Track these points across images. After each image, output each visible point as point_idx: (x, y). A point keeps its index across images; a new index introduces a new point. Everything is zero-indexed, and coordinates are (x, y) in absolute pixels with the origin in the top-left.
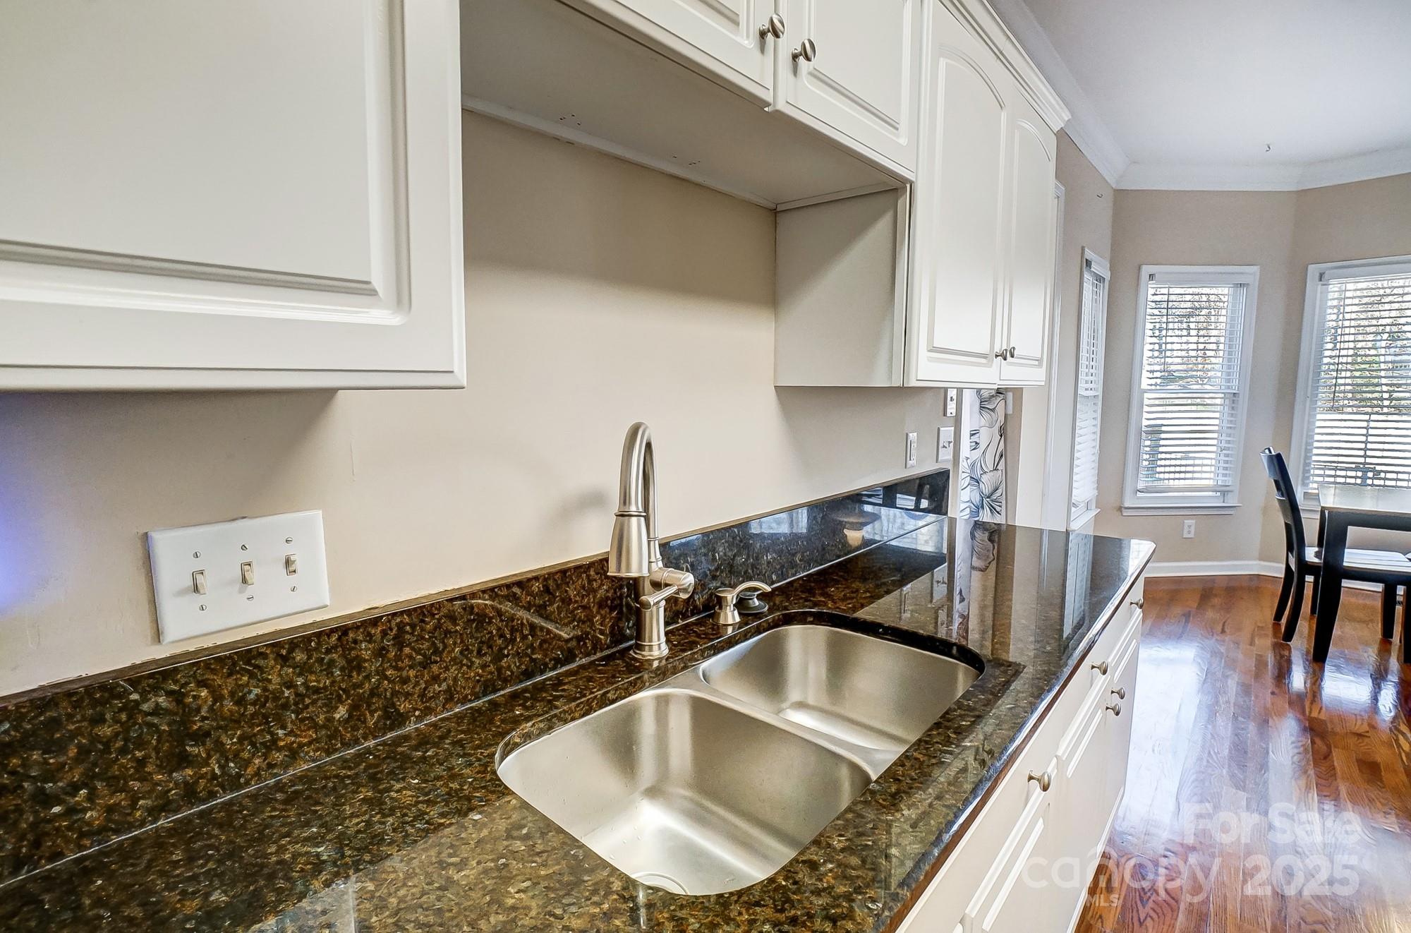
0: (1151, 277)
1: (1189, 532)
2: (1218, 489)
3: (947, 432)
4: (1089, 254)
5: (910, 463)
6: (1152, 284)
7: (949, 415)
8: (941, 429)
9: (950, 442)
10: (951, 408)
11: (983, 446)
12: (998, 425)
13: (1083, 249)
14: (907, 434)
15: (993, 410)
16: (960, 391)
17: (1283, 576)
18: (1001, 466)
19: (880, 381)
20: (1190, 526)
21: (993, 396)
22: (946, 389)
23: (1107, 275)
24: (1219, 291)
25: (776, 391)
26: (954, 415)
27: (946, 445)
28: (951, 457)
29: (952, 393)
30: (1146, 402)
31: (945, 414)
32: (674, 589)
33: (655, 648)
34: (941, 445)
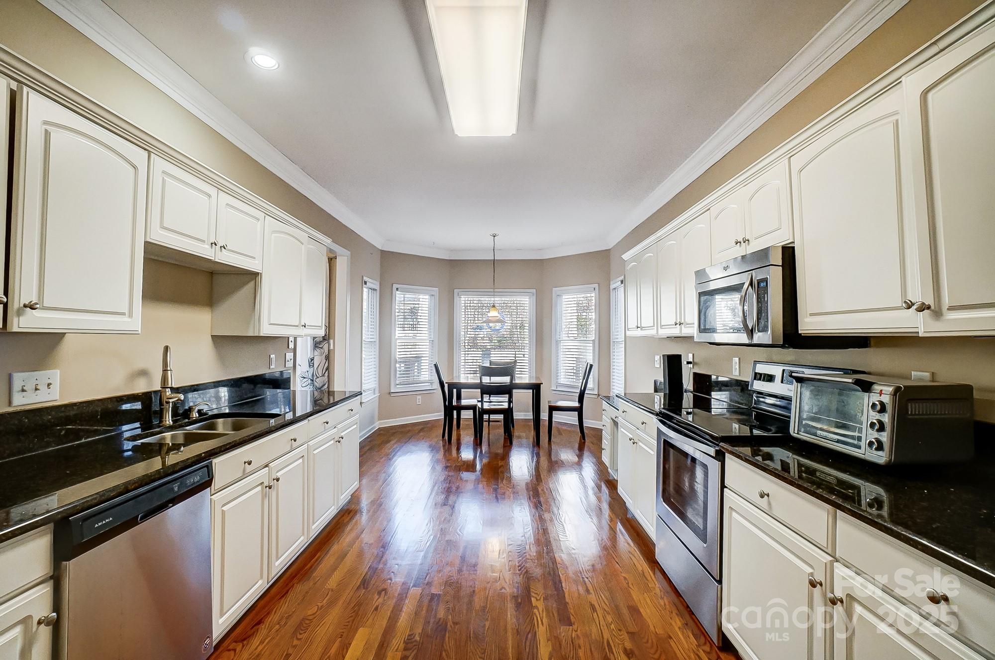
0: (397, 289)
1: (419, 402)
2: (429, 382)
3: (290, 356)
4: (365, 279)
5: (271, 367)
6: (398, 292)
7: (290, 348)
8: (287, 354)
9: (291, 359)
10: (291, 345)
11: (316, 366)
12: (324, 355)
13: (363, 277)
14: (270, 355)
15: (322, 348)
16: (295, 339)
17: (443, 418)
18: (326, 374)
19: (251, 334)
20: (419, 399)
21: (321, 341)
22: (289, 337)
23: (377, 287)
24: (425, 297)
25: (212, 338)
26: (293, 348)
27: (289, 360)
28: (292, 366)
29: (291, 339)
30: (398, 344)
31: (288, 347)
32: (177, 399)
33: (167, 422)
34: (287, 361)
